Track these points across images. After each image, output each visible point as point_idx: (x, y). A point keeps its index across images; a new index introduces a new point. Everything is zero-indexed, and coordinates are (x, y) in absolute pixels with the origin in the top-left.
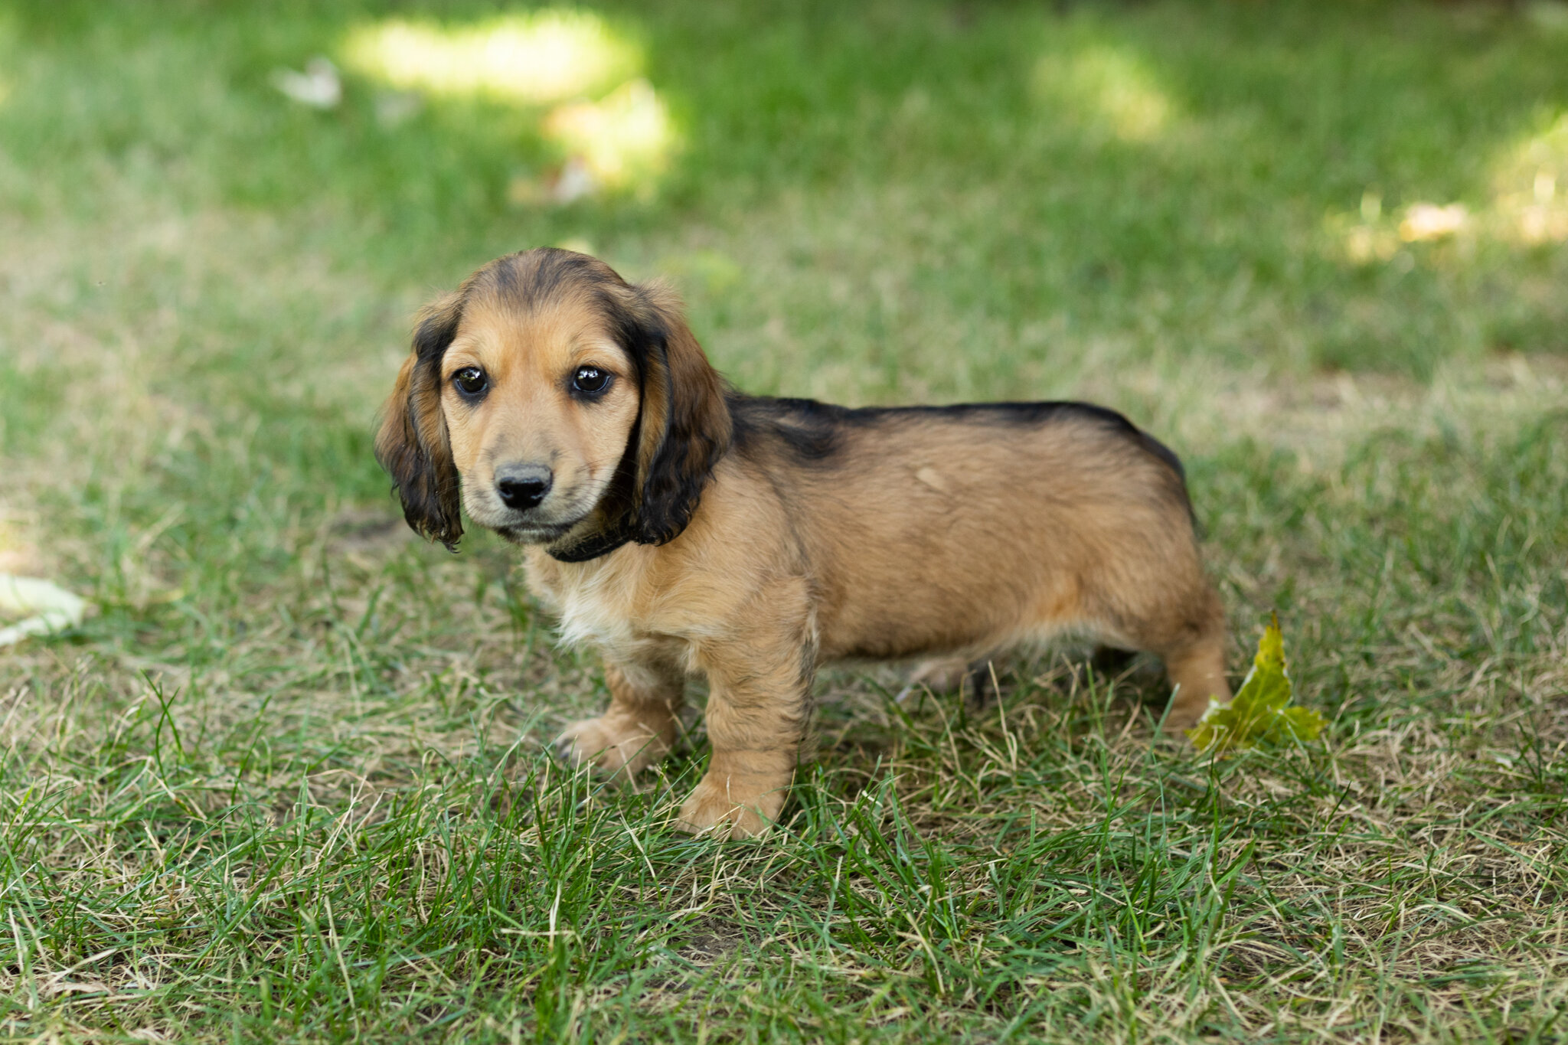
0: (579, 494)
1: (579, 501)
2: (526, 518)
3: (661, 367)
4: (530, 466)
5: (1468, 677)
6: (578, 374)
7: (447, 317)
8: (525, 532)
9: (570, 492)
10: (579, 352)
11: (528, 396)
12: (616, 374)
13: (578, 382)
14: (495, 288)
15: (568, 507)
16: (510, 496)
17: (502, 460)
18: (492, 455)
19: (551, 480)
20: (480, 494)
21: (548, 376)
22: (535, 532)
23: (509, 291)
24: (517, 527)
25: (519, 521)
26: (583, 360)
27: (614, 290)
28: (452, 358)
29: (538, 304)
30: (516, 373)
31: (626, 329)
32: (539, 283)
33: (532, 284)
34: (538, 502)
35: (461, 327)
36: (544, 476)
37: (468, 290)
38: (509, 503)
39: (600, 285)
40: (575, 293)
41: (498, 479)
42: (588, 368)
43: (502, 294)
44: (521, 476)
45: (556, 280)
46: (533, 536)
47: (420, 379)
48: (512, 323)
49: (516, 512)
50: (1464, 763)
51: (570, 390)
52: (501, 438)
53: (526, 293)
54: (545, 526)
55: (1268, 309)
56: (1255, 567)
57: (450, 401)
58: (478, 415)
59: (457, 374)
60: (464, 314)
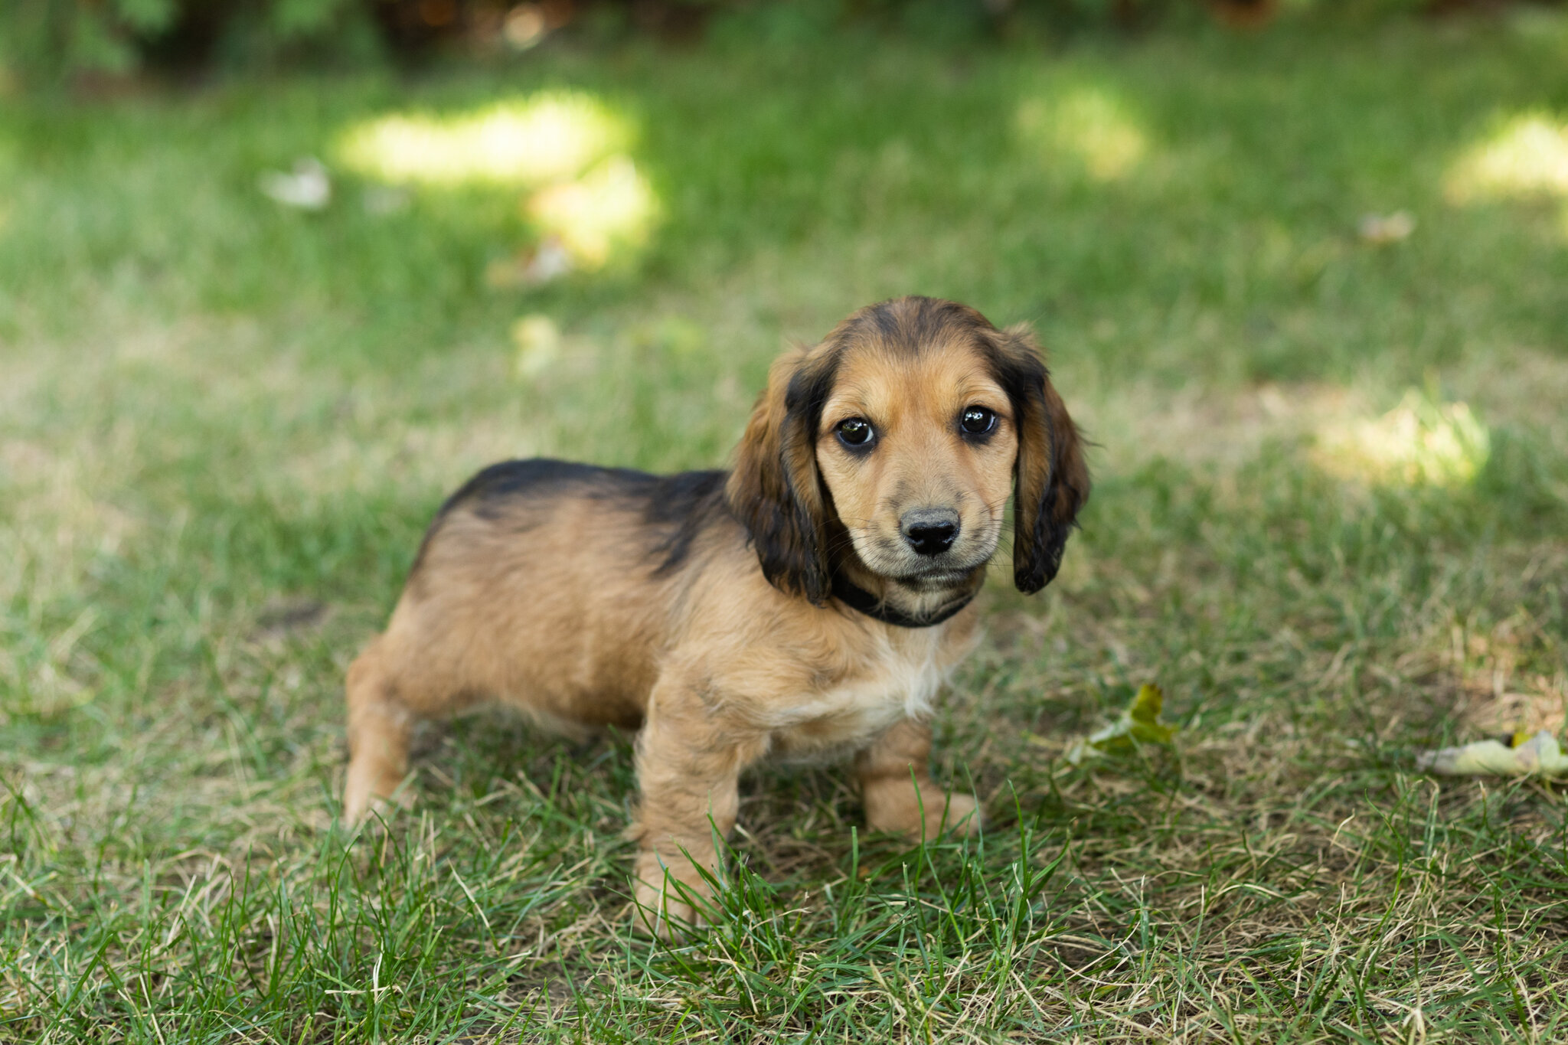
0: (985, 535)
1: (984, 542)
2: (936, 564)
3: (1038, 405)
4: (939, 510)
5: (1328, 666)
6: (965, 417)
8: (932, 579)
9: (977, 533)
10: (968, 393)
11: (921, 442)
12: (999, 415)
13: (964, 423)
14: (880, 336)
15: (975, 549)
16: (921, 542)
17: (906, 507)
18: (894, 503)
19: (959, 523)
20: (885, 543)
21: (938, 420)
22: (943, 578)
23: (892, 338)
24: (925, 574)
25: (927, 568)
26: (971, 400)
27: (990, 334)
28: (832, 411)
29: (924, 348)
30: (906, 420)
31: (1004, 371)
32: (922, 328)
33: (915, 330)
34: (948, 546)
35: (841, 375)
36: (953, 519)
38: (919, 550)
39: (978, 329)
40: (959, 337)
41: (906, 526)
42: (975, 408)
43: (886, 341)
44: (930, 520)
45: (939, 325)
46: (938, 583)
47: (791, 434)
48: (899, 370)
49: (925, 558)
50: (1311, 749)
51: (960, 432)
52: (902, 485)
53: (910, 339)
54: (955, 570)
55: (1208, 327)
56: (1147, 581)
57: (831, 457)
58: (867, 468)
59: (840, 425)
60: (844, 360)
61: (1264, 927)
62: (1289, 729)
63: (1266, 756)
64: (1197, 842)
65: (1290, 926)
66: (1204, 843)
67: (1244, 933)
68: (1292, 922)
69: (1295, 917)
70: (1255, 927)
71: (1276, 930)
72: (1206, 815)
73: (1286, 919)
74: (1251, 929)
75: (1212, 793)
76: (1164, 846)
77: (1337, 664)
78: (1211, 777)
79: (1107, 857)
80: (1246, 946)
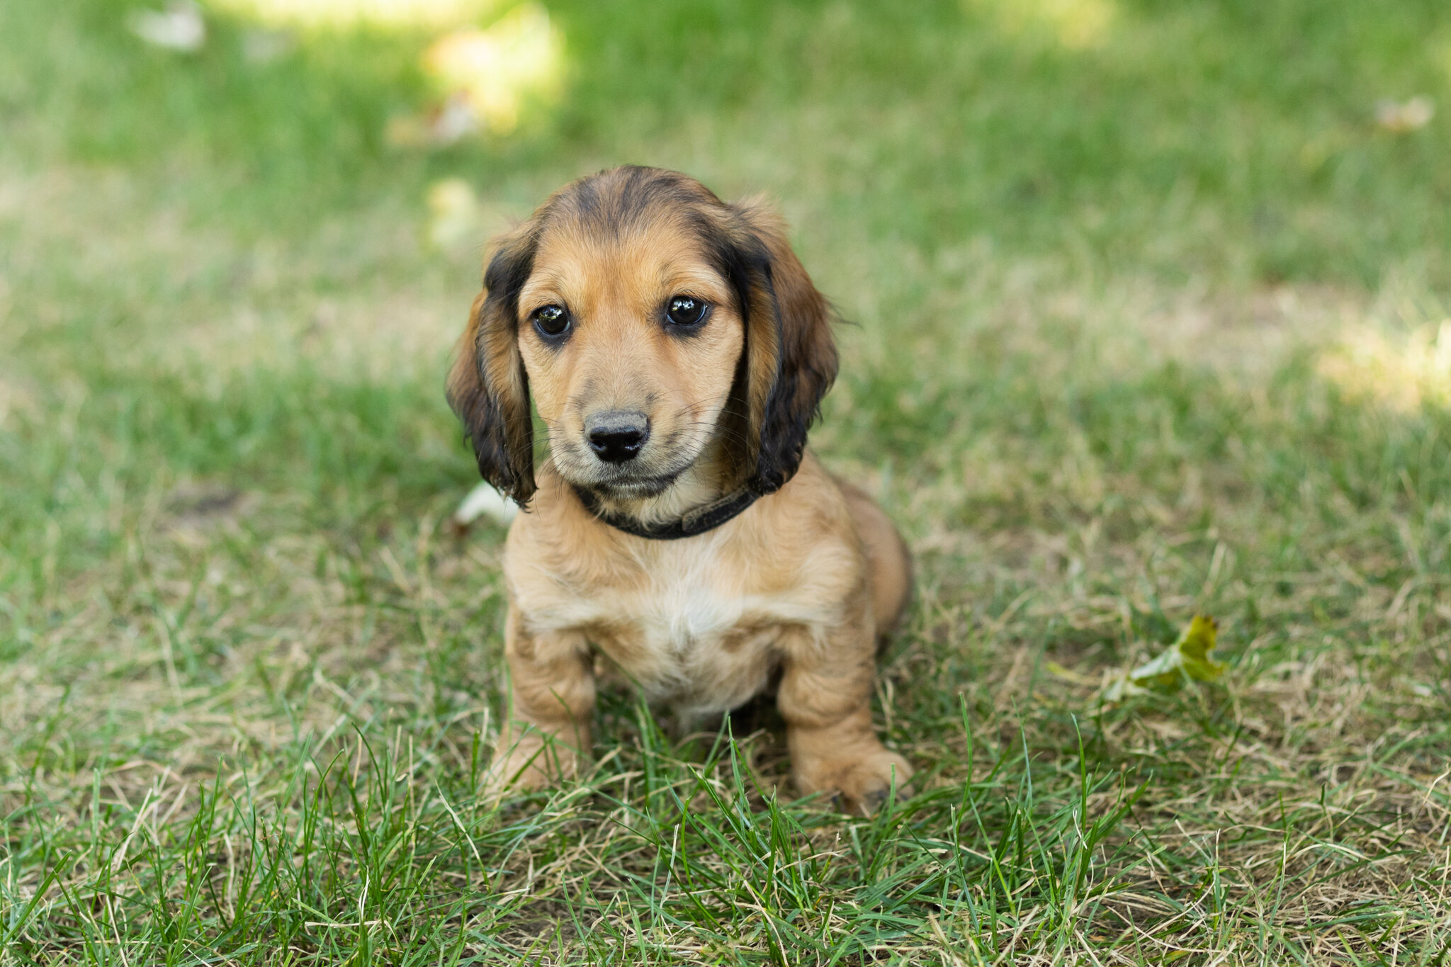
0: (681, 441)
1: (682, 448)
2: (624, 471)
3: (765, 296)
4: (623, 413)
5: (1388, 603)
6: (672, 305)
7: (522, 247)
8: (624, 487)
9: (671, 439)
10: (671, 281)
11: (617, 335)
12: (713, 303)
13: (671, 313)
14: (577, 215)
15: (669, 456)
16: (603, 449)
17: (593, 408)
18: (580, 403)
19: (649, 428)
20: (570, 448)
21: (637, 311)
22: (636, 486)
23: (591, 217)
24: (614, 482)
25: (615, 476)
26: (677, 289)
27: (709, 210)
28: (529, 297)
29: (624, 231)
30: (603, 312)
31: (723, 253)
32: (625, 206)
33: (616, 209)
34: (634, 454)
35: (537, 260)
36: (639, 424)
37: (545, 216)
38: (602, 457)
39: (690, 205)
40: (664, 217)
41: (588, 431)
42: (683, 298)
43: (584, 221)
44: (613, 425)
45: (644, 204)
46: (633, 491)
47: (491, 318)
48: (597, 254)
49: (611, 466)
50: (1377, 695)
51: (664, 324)
52: (590, 384)
53: (610, 219)
54: (646, 480)
57: (529, 344)
58: (562, 359)
59: (536, 313)
60: (541, 244)
61: (1346, 892)
62: (1350, 671)
63: (1330, 702)
64: (1257, 794)
65: (1374, 892)
66: (1267, 795)
67: (1324, 899)
68: (1375, 887)
69: (1380, 883)
70: (1336, 892)
71: (1362, 896)
72: (1264, 764)
73: (1369, 884)
74: (1331, 894)
75: (1268, 740)
76: (1220, 797)
77: (1399, 602)
78: (1267, 722)
79: (1156, 808)
80: (1327, 912)
